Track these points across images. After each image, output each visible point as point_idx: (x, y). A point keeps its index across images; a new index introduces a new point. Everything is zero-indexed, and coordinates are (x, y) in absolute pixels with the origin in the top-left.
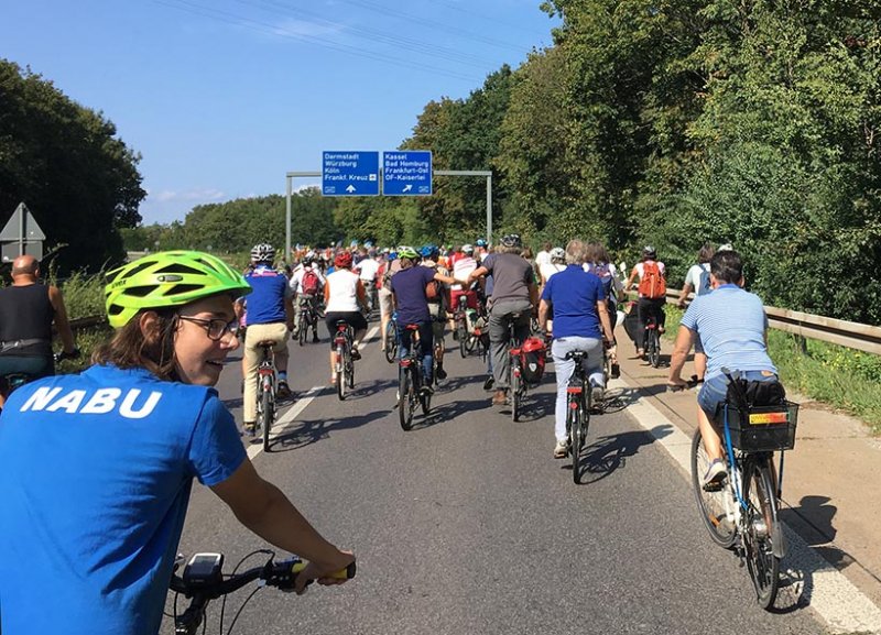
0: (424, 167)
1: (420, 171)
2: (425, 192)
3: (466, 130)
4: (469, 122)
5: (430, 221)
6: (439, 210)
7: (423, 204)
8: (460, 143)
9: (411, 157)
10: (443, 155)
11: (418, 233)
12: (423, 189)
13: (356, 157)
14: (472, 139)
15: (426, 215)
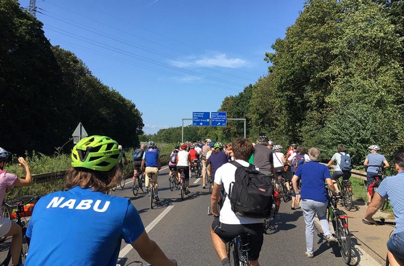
0: (224, 117)
1: (223, 118)
2: (224, 126)
3: (237, 105)
4: (238, 103)
5: (226, 135)
6: (229, 131)
7: (224, 130)
8: (235, 110)
9: (220, 114)
10: (230, 114)
11: (222, 139)
12: (224, 124)
13: (203, 114)
14: (240, 108)
15: (225, 133)
